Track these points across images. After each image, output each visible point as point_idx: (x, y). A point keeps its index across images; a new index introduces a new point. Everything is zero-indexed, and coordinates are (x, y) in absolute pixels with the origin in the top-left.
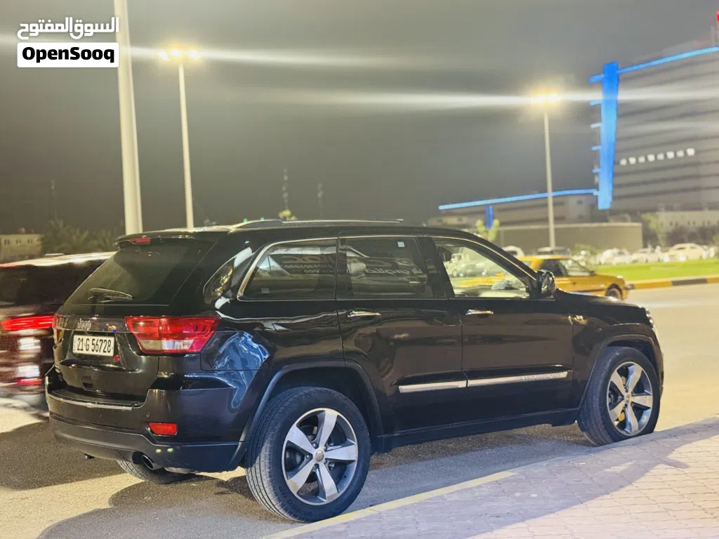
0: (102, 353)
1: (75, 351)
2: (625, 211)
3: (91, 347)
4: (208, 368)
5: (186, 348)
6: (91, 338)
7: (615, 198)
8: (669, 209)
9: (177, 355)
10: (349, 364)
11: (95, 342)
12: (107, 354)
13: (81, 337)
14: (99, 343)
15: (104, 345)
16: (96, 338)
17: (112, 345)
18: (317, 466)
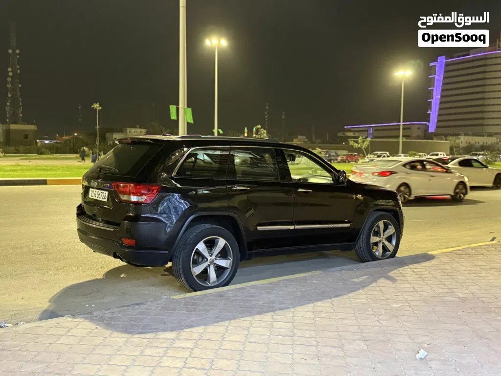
0: (101, 199)
1: (90, 197)
2: (443, 135)
3: (97, 196)
4: (154, 211)
5: (143, 200)
6: (97, 191)
7: (437, 127)
8: (466, 135)
9: (137, 204)
10: (231, 214)
11: (99, 193)
12: (104, 200)
13: (93, 190)
14: (101, 194)
15: (103, 195)
16: (100, 191)
17: (107, 195)
18: (209, 265)
